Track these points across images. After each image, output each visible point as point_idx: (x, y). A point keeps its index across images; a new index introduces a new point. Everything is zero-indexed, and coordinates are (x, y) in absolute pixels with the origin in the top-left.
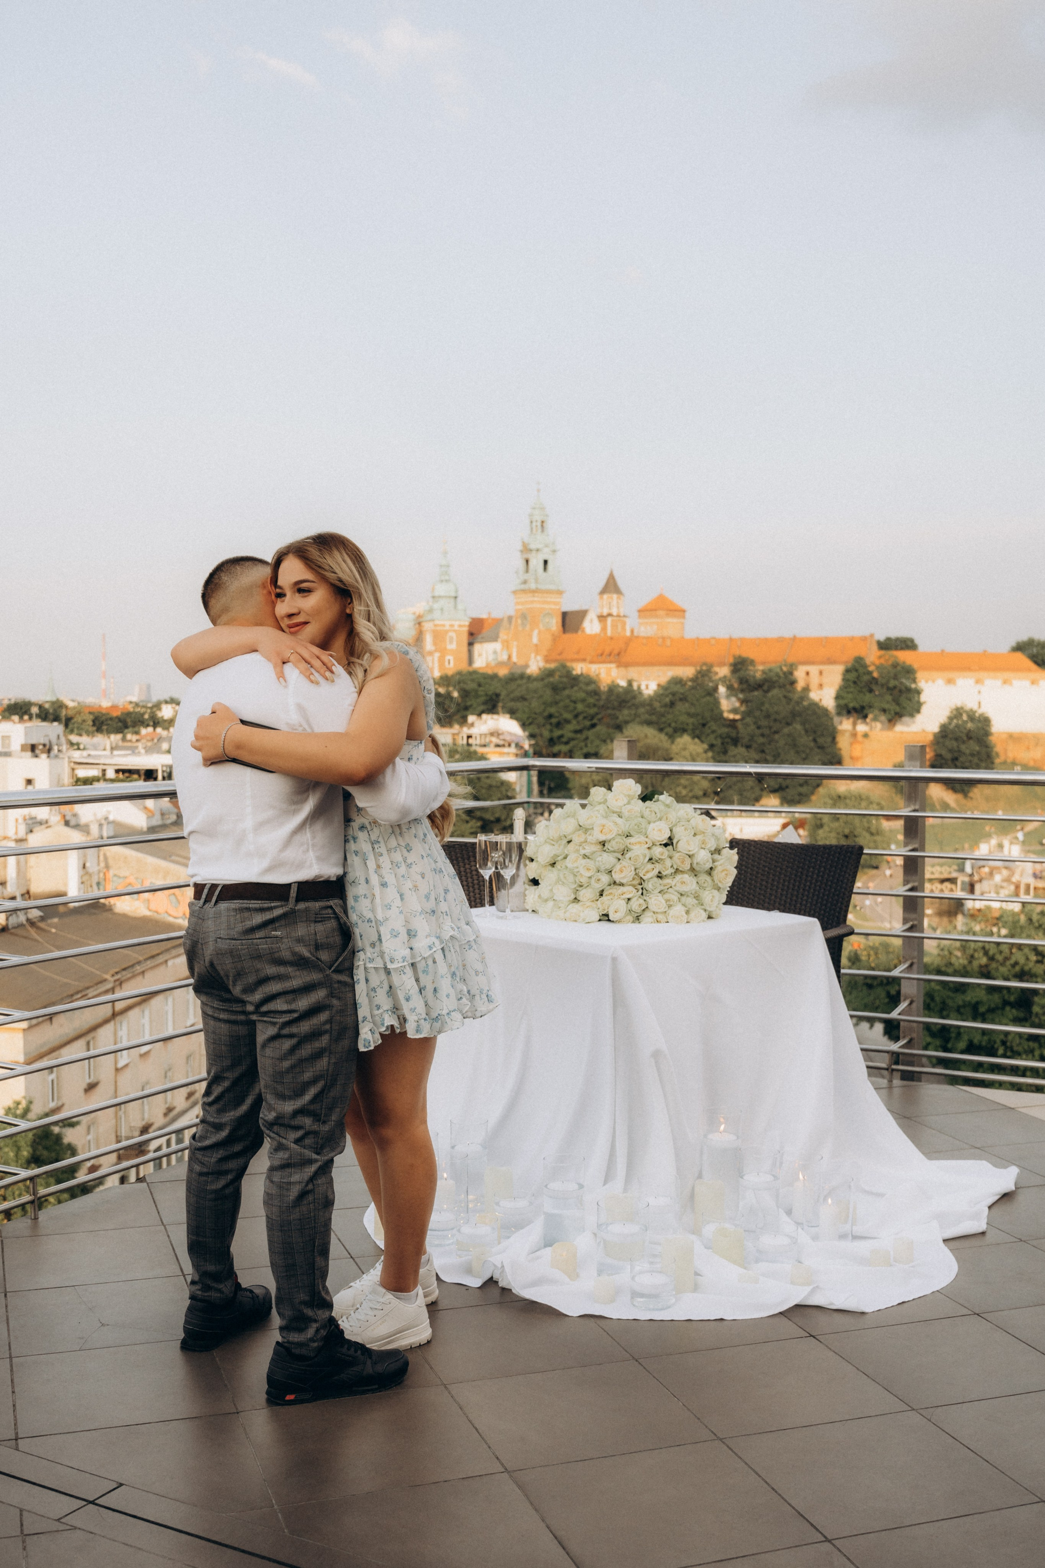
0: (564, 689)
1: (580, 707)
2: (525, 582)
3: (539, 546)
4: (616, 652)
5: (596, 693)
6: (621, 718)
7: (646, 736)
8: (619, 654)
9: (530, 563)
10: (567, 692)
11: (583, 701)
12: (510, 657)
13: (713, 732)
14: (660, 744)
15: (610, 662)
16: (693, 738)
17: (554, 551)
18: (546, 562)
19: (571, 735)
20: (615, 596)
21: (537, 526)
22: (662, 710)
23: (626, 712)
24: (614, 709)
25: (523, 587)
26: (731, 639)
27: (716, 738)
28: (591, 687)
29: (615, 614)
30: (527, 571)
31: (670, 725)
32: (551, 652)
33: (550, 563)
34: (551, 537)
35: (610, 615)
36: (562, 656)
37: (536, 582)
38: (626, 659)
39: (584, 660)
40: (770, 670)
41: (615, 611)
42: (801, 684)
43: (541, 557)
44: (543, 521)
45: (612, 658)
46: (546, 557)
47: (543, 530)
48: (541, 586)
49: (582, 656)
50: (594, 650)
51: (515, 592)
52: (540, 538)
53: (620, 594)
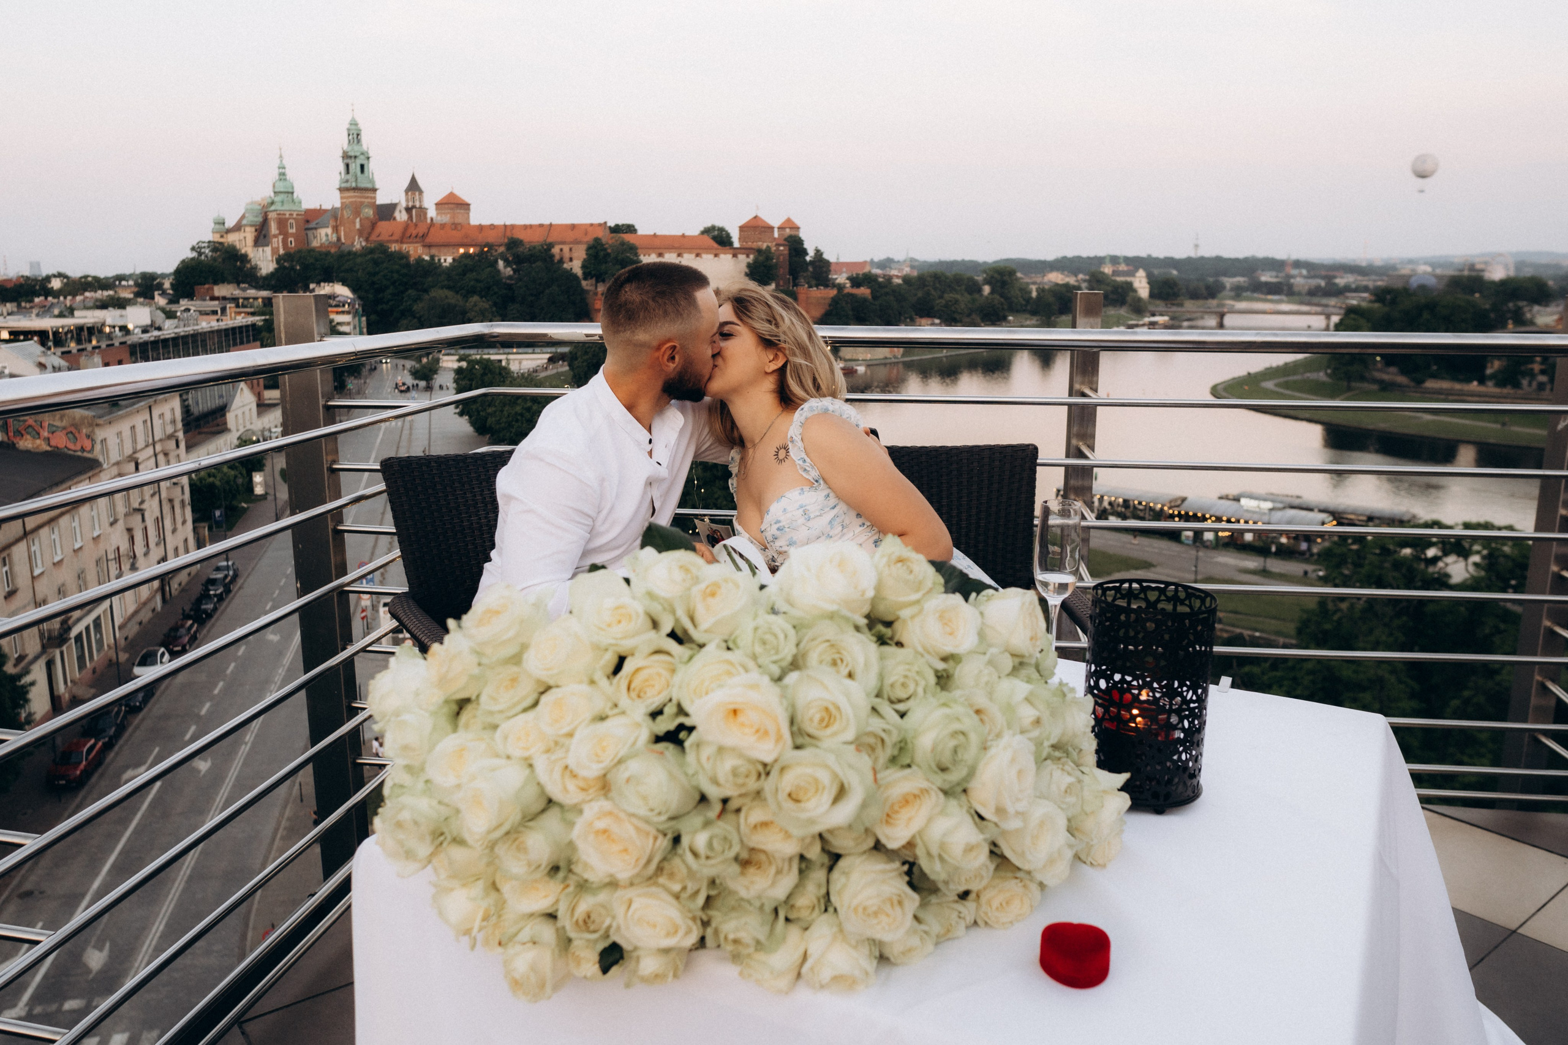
0: (383, 262)
1: (396, 276)
2: (347, 181)
3: (358, 154)
4: (421, 234)
5: (407, 265)
6: (426, 284)
7: (446, 297)
8: (422, 237)
9: (350, 166)
10: (385, 265)
11: (398, 272)
12: (339, 239)
13: (495, 293)
15: (416, 242)
16: (481, 297)
17: (368, 158)
18: (362, 166)
19: (389, 296)
20: (417, 193)
21: (353, 138)
22: (457, 277)
23: (430, 279)
24: (420, 277)
25: (346, 185)
26: (505, 226)
28: (403, 261)
29: (418, 206)
30: (348, 173)
31: (463, 289)
32: (370, 234)
33: (366, 167)
34: (365, 147)
35: (414, 207)
36: (380, 238)
37: (356, 180)
38: (428, 240)
39: (396, 241)
40: (534, 248)
41: (417, 204)
42: (557, 257)
43: (359, 162)
44: (358, 135)
45: (418, 239)
46: (363, 162)
47: (359, 141)
48: (362, 185)
49: (395, 238)
50: (404, 233)
51: (341, 190)
52: (356, 148)
53: (421, 192)
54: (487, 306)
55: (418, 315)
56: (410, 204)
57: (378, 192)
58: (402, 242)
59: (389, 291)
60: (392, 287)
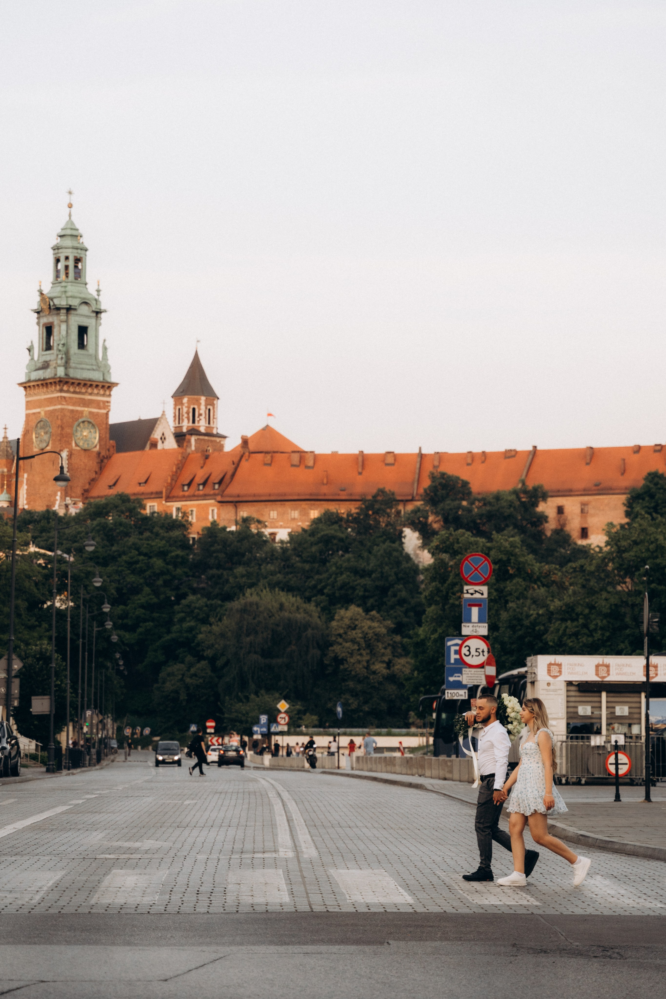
0: (127, 535)
1: (158, 563)
2: (45, 366)
3: (74, 302)
4: (216, 478)
5: (184, 544)
6: (231, 580)
7: (282, 607)
8: (220, 483)
9: (55, 331)
10: (132, 539)
11: (162, 554)
12: (14, 503)
13: (402, 602)
14: (308, 618)
15: (205, 497)
16: (367, 611)
17: (98, 313)
18: (83, 331)
19: (140, 612)
20: (203, 399)
21: (67, 267)
22: (307, 567)
23: (240, 570)
24: (219, 567)
25: (41, 374)
26: (421, 456)
27: (406, 613)
28: (176, 533)
29: (202, 430)
30: (48, 347)
31: (321, 592)
32: (93, 481)
33: (90, 331)
34: (91, 289)
35: (194, 432)
36: (120, 489)
37: (66, 365)
38: (234, 489)
39: (157, 495)
40: (498, 497)
41: (202, 426)
42: (550, 526)
43: (75, 321)
44: (78, 260)
45: (208, 490)
46: (84, 322)
47: (79, 274)
48: (74, 374)
49: (152, 487)
50: (176, 476)
51: (27, 386)
52: (72, 289)
53: (211, 396)
54: (383, 631)
55: (209, 653)
56: (186, 425)
57: (115, 391)
58: (169, 498)
59: (141, 599)
60: (147, 590)
